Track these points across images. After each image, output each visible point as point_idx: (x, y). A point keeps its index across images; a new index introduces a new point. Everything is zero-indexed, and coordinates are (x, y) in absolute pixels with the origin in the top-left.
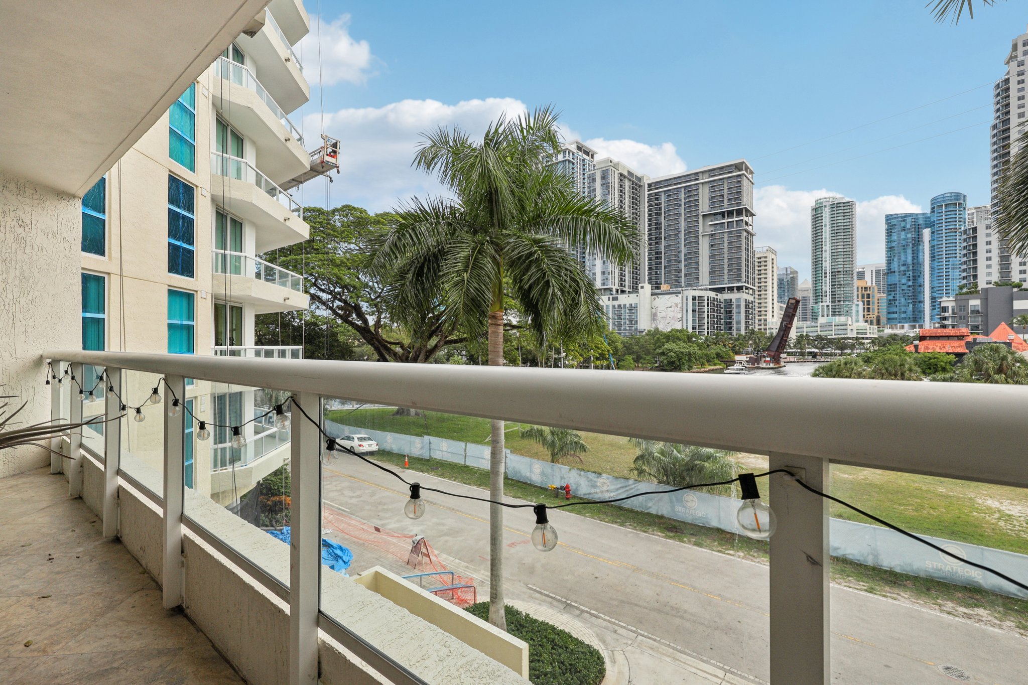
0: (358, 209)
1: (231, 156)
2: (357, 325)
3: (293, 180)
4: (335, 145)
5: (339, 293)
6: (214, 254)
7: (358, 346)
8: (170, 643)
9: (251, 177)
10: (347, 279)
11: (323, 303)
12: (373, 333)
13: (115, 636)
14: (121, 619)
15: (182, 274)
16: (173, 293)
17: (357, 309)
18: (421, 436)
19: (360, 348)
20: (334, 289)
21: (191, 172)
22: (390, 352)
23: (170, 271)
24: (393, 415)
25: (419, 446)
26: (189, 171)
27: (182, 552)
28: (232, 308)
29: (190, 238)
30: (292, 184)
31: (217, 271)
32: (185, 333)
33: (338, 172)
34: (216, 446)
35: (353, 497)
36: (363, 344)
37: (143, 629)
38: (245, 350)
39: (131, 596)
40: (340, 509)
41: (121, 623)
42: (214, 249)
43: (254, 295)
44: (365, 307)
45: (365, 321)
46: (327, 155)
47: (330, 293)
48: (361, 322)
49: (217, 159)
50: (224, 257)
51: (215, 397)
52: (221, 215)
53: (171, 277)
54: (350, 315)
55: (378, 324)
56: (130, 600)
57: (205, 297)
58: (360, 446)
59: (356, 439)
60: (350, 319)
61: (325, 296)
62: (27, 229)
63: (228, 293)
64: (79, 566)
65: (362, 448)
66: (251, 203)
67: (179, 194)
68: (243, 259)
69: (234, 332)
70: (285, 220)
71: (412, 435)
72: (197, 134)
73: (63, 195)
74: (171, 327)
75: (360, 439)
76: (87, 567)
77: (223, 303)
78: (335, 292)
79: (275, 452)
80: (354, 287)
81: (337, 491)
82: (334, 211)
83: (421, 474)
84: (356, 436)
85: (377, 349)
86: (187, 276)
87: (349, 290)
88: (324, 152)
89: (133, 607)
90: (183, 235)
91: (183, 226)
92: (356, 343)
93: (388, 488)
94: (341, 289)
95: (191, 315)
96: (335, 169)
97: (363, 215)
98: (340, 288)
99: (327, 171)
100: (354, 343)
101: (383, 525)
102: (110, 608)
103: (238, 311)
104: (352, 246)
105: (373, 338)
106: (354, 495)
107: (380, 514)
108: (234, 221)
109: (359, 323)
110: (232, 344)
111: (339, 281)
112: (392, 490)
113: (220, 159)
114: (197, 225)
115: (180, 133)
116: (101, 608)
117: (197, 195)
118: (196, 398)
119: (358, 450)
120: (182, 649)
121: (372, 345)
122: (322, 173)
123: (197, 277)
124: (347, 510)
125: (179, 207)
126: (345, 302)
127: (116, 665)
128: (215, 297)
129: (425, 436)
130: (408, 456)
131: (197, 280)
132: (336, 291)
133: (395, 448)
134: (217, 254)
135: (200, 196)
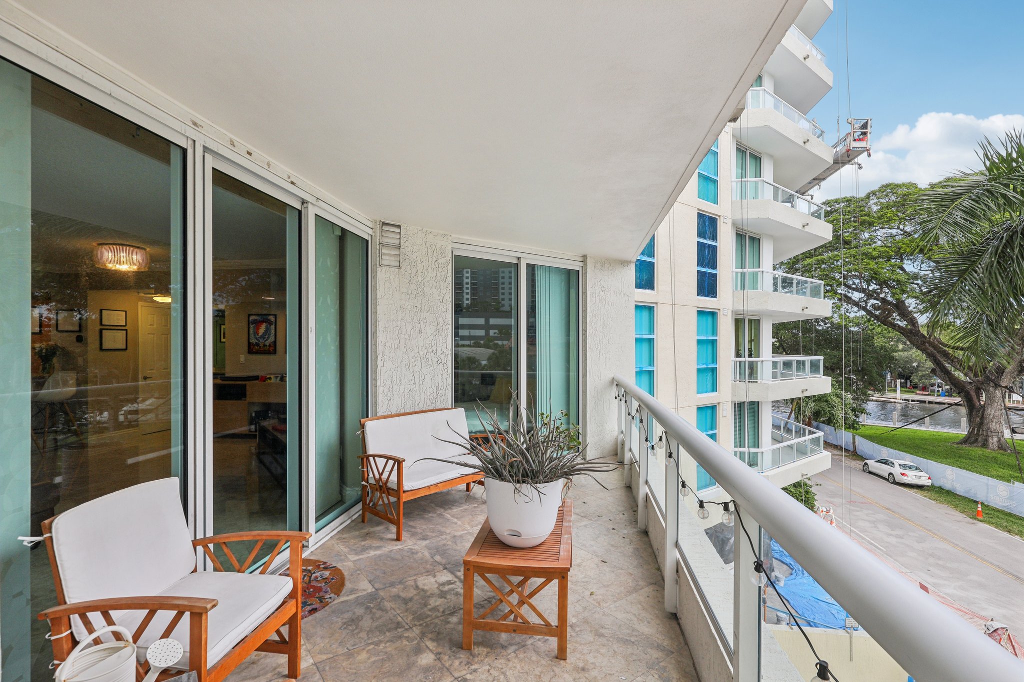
0: (903, 185)
1: (750, 179)
2: (899, 326)
3: (814, 179)
4: (865, 126)
5: (874, 291)
6: (734, 274)
7: (903, 350)
8: (666, 643)
9: (769, 192)
10: (885, 273)
11: (856, 304)
12: (924, 337)
13: (635, 615)
14: (640, 603)
15: (708, 296)
16: (701, 313)
17: (900, 307)
18: (1009, 481)
19: (906, 353)
20: (868, 287)
21: (715, 205)
22: (952, 361)
23: (698, 295)
24: (958, 443)
25: (1005, 494)
26: (713, 204)
27: (677, 572)
28: (750, 321)
29: (714, 264)
30: (812, 185)
31: (736, 289)
32: (710, 347)
33: (869, 155)
34: (736, 449)
35: (891, 535)
36: (911, 348)
37: (652, 619)
38: (762, 362)
39: (648, 586)
40: (872, 544)
41: (640, 606)
42: (735, 270)
43: (770, 308)
44: (911, 303)
45: (913, 322)
46: (855, 140)
47: (863, 291)
48: (905, 323)
49: (736, 184)
50: (743, 275)
51: (735, 404)
52: (740, 236)
53: (699, 300)
54: (890, 315)
55: (933, 325)
56: (646, 589)
57: (726, 314)
58: (903, 474)
59: (897, 465)
60: (890, 319)
61: (856, 296)
62: (606, 292)
63: (746, 308)
64: (623, 545)
65: (905, 478)
66: (768, 219)
67: (706, 227)
68: (760, 275)
69: (753, 343)
70: (804, 226)
71: (992, 476)
72: (720, 169)
73: (624, 263)
74: (699, 342)
75: (904, 466)
76: (627, 549)
77: (741, 317)
78: (869, 291)
79: (793, 465)
80: (899, 282)
81: (869, 521)
82: (868, 197)
83: (1007, 535)
84: (897, 462)
85: (930, 356)
86: (712, 297)
87: (889, 287)
88: (850, 138)
89: (648, 597)
90: (709, 263)
91: (709, 254)
92: (901, 346)
93: (945, 539)
94: (878, 287)
95: (715, 331)
96: (866, 153)
97: (912, 190)
98: (877, 285)
99: (854, 158)
100: (898, 347)
101: (934, 585)
102: (635, 590)
103: (755, 324)
104: (894, 232)
105: (925, 343)
106: (893, 533)
107: (930, 568)
108: (752, 239)
109: (903, 324)
110: (750, 356)
111: (874, 276)
112: (953, 543)
113: (739, 184)
114: (720, 251)
115: (706, 174)
116: (631, 587)
117: (720, 223)
118: (719, 403)
119: (899, 479)
120: (673, 653)
121: (924, 350)
122: (849, 162)
123: (720, 297)
124: (883, 548)
125: (705, 239)
126: (884, 300)
127: (633, 639)
128: (735, 313)
129: (1016, 483)
130: (982, 503)
131: (720, 300)
132: (871, 288)
133: (960, 490)
134: (737, 273)
135: (722, 223)
